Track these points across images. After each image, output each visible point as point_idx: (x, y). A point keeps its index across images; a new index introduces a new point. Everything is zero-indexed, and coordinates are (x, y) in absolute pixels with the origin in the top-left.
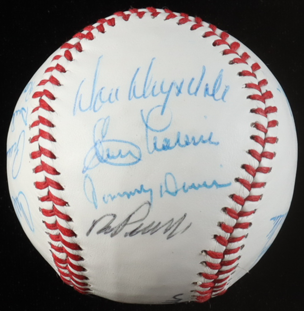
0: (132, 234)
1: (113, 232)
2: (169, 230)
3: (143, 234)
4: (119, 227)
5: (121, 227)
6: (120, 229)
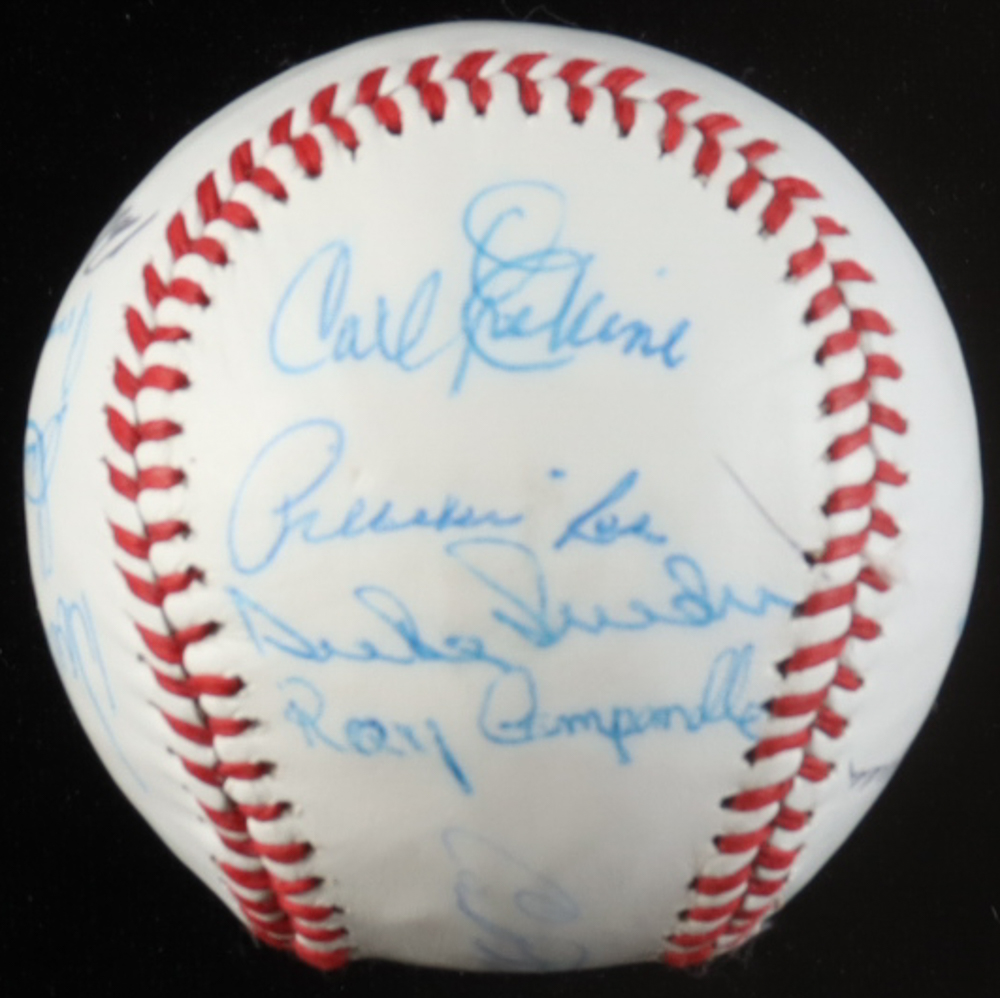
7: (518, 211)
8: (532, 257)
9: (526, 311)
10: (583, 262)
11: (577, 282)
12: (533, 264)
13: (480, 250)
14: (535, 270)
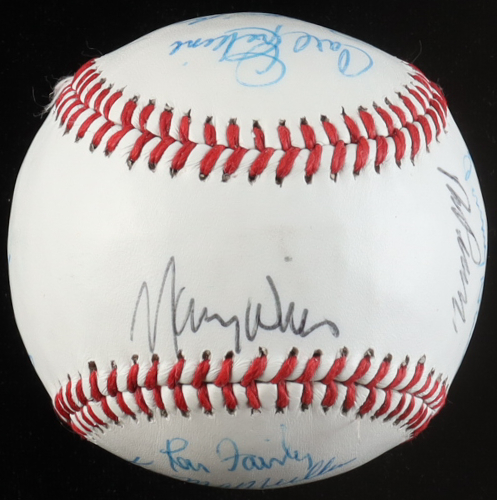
0: (460, 241)
1: (457, 210)
2: (461, 300)
3: (462, 258)
4: (464, 220)
5: (464, 222)
6: (462, 220)
7: (259, 73)
8: (249, 58)
9: (250, 41)
10: (225, 58)
11: (227, 51)
12: (249, 55)
13: (276, 59)
14: (248, 53)
